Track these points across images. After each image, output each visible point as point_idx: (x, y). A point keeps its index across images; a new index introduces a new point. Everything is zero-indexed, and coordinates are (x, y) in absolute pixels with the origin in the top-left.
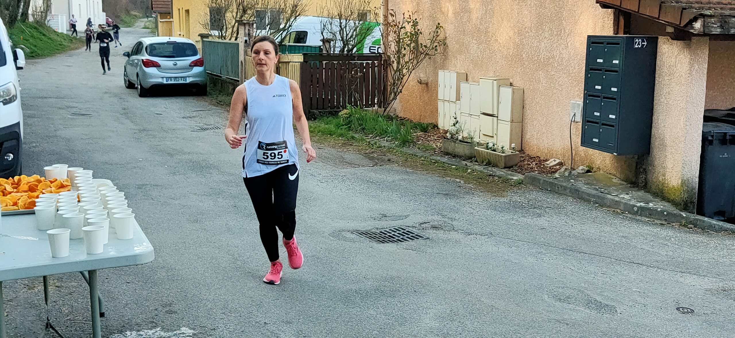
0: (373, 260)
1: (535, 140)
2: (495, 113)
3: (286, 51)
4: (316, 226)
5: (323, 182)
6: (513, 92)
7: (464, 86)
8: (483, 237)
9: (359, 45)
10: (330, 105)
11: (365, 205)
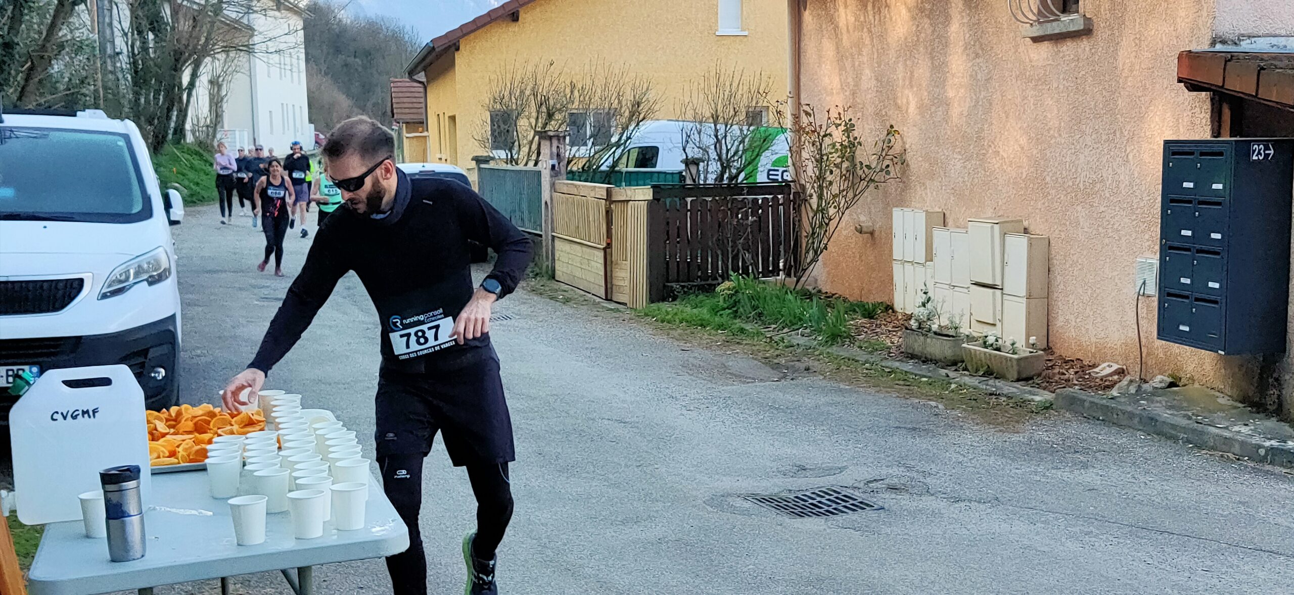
0: (784, 547)
1: (1073, 330)
2: (998, 282)
3: (621, 182)
4: (680, 486)
5: (692, 408)
6: (1030, 245)
7: (939, 235)
8: (982, 506)
9: (748, 168)
10: (699, 274)
11: (767, 449)
